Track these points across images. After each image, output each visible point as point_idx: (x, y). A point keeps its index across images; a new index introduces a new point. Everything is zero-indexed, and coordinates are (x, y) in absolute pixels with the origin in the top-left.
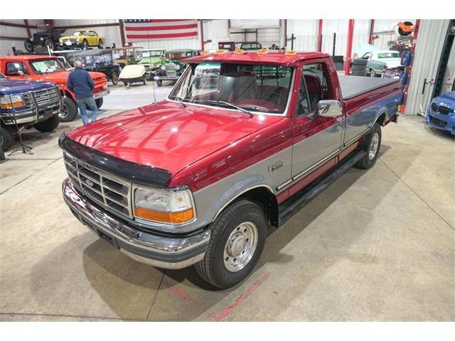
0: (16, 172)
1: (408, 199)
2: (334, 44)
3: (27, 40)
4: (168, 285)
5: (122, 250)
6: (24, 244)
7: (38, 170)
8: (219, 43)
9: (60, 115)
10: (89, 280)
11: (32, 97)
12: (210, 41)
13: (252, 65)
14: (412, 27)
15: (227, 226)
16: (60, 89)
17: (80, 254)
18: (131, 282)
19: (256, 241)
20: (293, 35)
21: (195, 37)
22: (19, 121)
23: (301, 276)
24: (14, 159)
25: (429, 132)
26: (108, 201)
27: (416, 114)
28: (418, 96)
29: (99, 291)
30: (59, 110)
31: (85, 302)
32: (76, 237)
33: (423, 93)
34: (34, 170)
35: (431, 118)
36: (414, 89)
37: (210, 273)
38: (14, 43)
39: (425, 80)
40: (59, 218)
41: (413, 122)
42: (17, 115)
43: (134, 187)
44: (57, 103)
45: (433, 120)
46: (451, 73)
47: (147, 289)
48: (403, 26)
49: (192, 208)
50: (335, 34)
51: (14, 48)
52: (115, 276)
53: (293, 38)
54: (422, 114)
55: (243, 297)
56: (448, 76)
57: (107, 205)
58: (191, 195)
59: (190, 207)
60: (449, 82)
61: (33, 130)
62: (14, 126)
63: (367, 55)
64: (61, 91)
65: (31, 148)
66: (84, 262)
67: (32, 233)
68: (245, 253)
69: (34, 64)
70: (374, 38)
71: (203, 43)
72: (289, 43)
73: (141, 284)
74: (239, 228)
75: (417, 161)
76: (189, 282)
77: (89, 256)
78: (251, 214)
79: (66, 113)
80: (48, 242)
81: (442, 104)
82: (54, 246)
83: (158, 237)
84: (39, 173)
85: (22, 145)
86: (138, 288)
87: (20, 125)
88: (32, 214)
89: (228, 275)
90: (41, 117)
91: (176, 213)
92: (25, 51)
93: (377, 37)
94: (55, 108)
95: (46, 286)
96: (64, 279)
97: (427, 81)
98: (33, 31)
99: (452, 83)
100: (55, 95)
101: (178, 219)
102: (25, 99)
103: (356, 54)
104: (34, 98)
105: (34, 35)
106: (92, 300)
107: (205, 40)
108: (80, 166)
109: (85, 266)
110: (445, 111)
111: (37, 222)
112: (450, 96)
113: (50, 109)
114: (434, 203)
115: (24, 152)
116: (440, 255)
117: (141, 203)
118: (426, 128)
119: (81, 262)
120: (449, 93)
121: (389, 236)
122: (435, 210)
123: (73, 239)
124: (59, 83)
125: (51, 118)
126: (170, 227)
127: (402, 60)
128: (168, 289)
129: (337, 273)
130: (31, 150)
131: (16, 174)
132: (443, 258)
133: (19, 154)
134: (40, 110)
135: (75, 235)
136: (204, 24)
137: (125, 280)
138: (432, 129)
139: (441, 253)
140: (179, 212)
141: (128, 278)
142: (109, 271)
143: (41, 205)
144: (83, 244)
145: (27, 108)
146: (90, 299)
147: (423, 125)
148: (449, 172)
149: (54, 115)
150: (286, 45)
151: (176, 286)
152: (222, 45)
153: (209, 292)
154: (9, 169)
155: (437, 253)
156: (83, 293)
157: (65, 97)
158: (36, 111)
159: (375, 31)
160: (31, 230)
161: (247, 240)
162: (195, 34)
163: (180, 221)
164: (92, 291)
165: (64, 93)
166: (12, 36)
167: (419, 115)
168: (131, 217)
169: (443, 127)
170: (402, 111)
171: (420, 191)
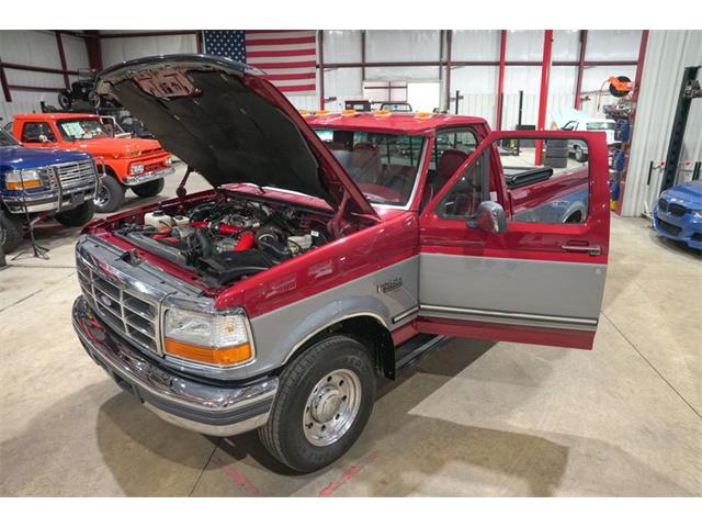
0: (18, 284)
1: (611, 345)
2: (521, 107)
3: (63, 92)
4: (220, 463)
5: (146, 404)
6: (11, 394)
7: (52, 283)
8: (347, 102)
9: (96, 202)
10: (102, 451)
11: (53, 173)
12: (334, 99)
13: (396, 136)
14: (629, 84)
15: (309, 373)
16: (97, 162)
17: (94, 411)
18: (165, 457)
19: (358, 400)
20: (458, 92)
21: (311, 92)
22: (31, 209)
23: (427, 458)
24: (19, 266)
25: (656, 243)
26: (131, 329)
27: (638, 214)
28: (642, 187)
29: (113, 469)
30: (94, 195)
31: (90, 484)
32: (93, 385)
33: (649, 183)
34: (46, 283)
35: (659, 221)
36: (635, 177)
37: (281, 446)
38: (43, 96)
39: (652, 163)
40: (71, 355)
41: (633, 226)
42: (30, 199)
43: (164, 309)
44: (91, 183)
45: (661, 224)
46: (690, 155)
47: (188, 469)
48: (616, 83)
49: (248, 343)
50: (521, 93)
51: (42, 103)
52: (142, 447)
53: (458, 98)
54: (648, 215)
55: (333, 486)
56: (687, 157)
57: (128, 335)
58: (247, 322)
59: (245, 340)
60: (687, 168)
61: (54, 224)
62: (23, 216)
63: (571, 125)
64: (99, 166)
65: (47, 250)
66: (98, 423)
67: (27, 377)
68: (341, 419)
69: (63, 126)
70: (582, 100)
71: (323, 102)
72: (453, 104)
73: (180, 460)
74: (330, 379)
75: (632, 288)
76: (252, 460)
77: (109, 414)
78: (350, 357)
79: (106, 200)
80: (49, 391)
81: (674, 200)
82: (58, 398)
83: (197, 386)
84: (53, 288)
85: (33, 245)
86: (174, 466)
87: (33, 215)
88: (32, 348)
89: (309, 451)
90: (67, 203)
91: (223, 349)
92: (59, 107)
93: (587, 99)
94: (89, 192)
95: (33, 459)
96: (64, 449)
97: (655, 166)
98: (73, 79)
99: (693, 169)
100: (89, 172)
101: (226, 358)
102: (43, 176)
103: (554, 124)
104: (57, 175)
105: (73, 85)
106: (100, 482)
107: (326, 97)
108: (95, 276)
109: (99, 429)
110: (679, 211)
111: (37, 360)
112: (689, 188)
113: (80, 192)
114: (651, 352)
115: (36, 256)
116: (650, 432)
117: (173, 333)
118: (652, 237)
119: (92, 424)
120: (687, 184)
121: (574, 401)
122: (652, 362)
123: (87, 388)
124: (96, 155)
125: (81, 206)
126: (216, 370)
127: (616, 134)
128: (218, 471)
129: (485, 456)
130: (48, 254)
131: (18, 288)
132: (654, 439)
133: (27, 258)
134: (64, 193)
135: (89, 383)
136: (325, 74)
137: (156, 453)
138: (661, 238)
139: (652, 429)
140: (229, 348)
141: (160, 451)
142: (134, 438)
143: (48, 336)
144: (102, 395)
145: (45, 189)
146: (97, 480)
147: (647, 232)
148: (680, 304)
149: (86, 202)
150: (448, 107)
151: (232, 465)
152: (350, 104)
153: (282, 477)
154: (9, 280)
155: (647, 429)
156: (89, 471)
157: (105, 175)
158: (58, 194)
159: (583, 89)
160: (26, 372)
161: (345, 397)
162: (312, 87)
163: (229, 362)
164: (102, 468)
165: (104, 169)
166: (42, 86)
167: (644, 216)
168: (159, 352)
169: (677, 235)
170: (618, 211)
171: (632, 333)
